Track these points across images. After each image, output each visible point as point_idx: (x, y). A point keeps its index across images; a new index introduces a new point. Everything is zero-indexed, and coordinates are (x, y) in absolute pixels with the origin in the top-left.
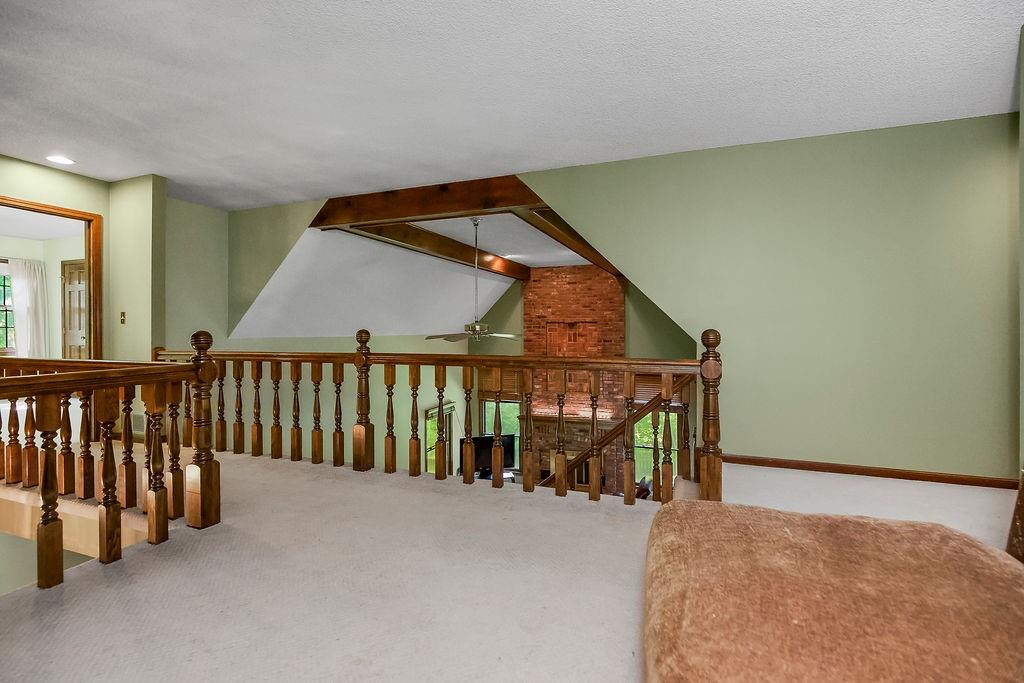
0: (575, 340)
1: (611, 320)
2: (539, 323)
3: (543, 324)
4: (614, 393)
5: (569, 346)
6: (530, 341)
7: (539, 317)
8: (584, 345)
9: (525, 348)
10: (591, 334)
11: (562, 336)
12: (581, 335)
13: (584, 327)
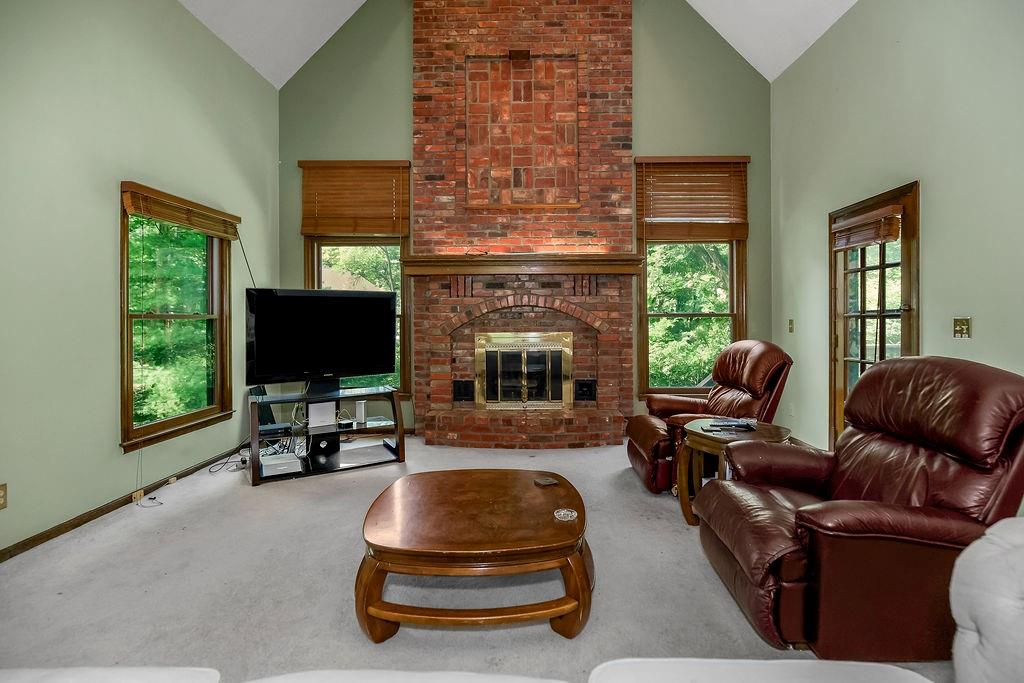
0: (528, 97)
1: (606, 53)
2: (449, 60)
3: (458, 60)
4: (613, 205)
5: (515, 109)
6: (428, 98)
7: (448, 47)
8: (548, 106)
9: (415, 114)
10: (561, 84)
11: (499, 88)
12: (541, 88)
13: (549, 71)
